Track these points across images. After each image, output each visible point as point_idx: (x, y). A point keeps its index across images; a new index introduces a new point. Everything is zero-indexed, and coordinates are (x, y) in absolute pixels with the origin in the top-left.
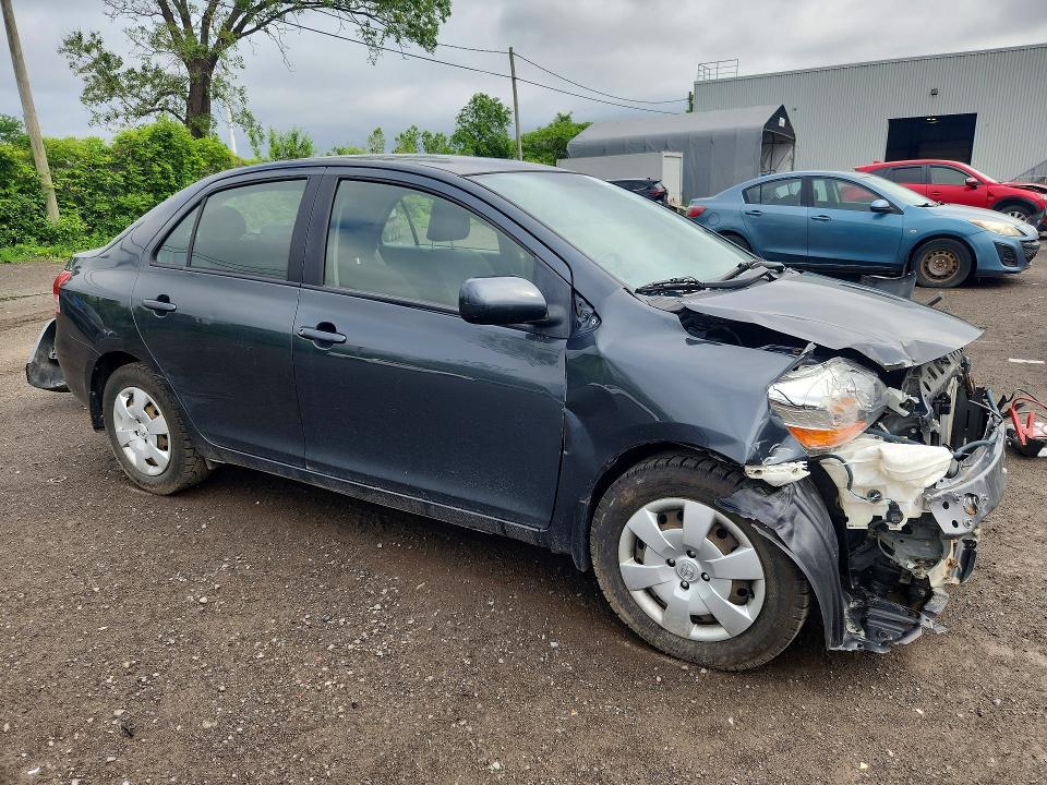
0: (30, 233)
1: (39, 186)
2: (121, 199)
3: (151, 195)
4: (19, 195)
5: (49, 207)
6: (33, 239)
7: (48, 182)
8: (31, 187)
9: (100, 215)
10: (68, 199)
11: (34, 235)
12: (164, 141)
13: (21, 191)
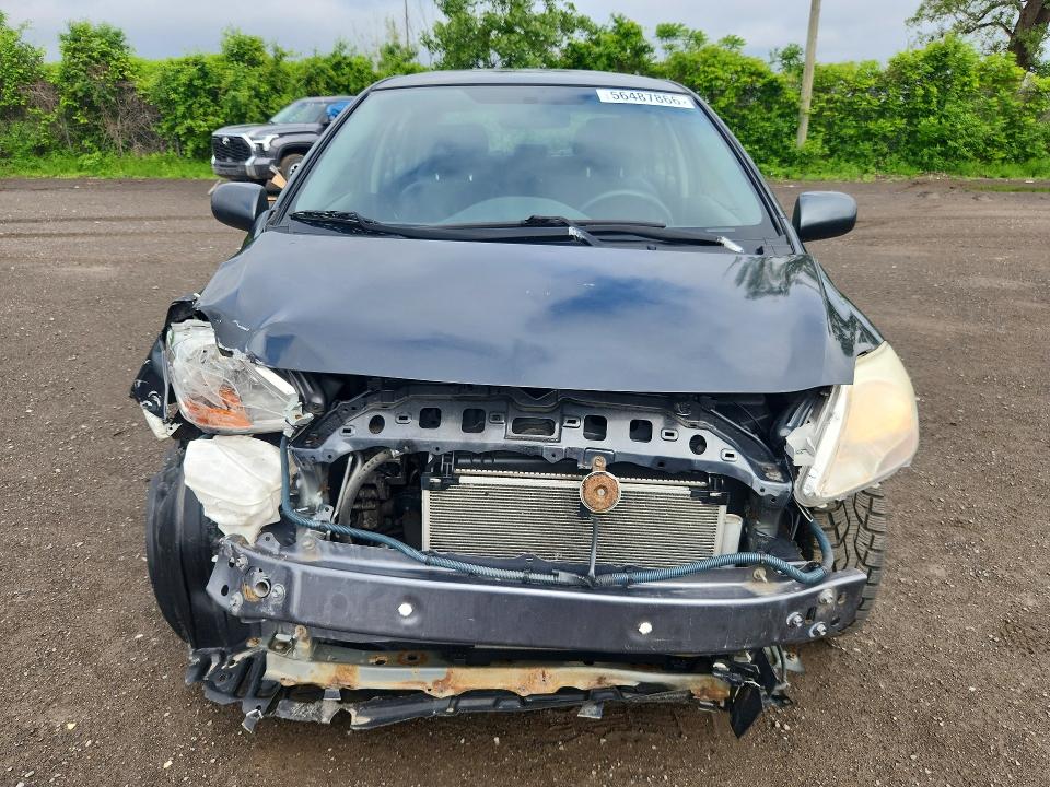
0: (775, 153)
1: (797, 111)
2: (871, 125)
3: (905, 121)
4: (778, 120)
5: (800, 131)
6: (777, 160)
7: (806, 107)
8: (791, 111)
9: (843, 141)
10: (820, 124)
11: (777, 156)
12: (939, 61)
13: (781, 116)
